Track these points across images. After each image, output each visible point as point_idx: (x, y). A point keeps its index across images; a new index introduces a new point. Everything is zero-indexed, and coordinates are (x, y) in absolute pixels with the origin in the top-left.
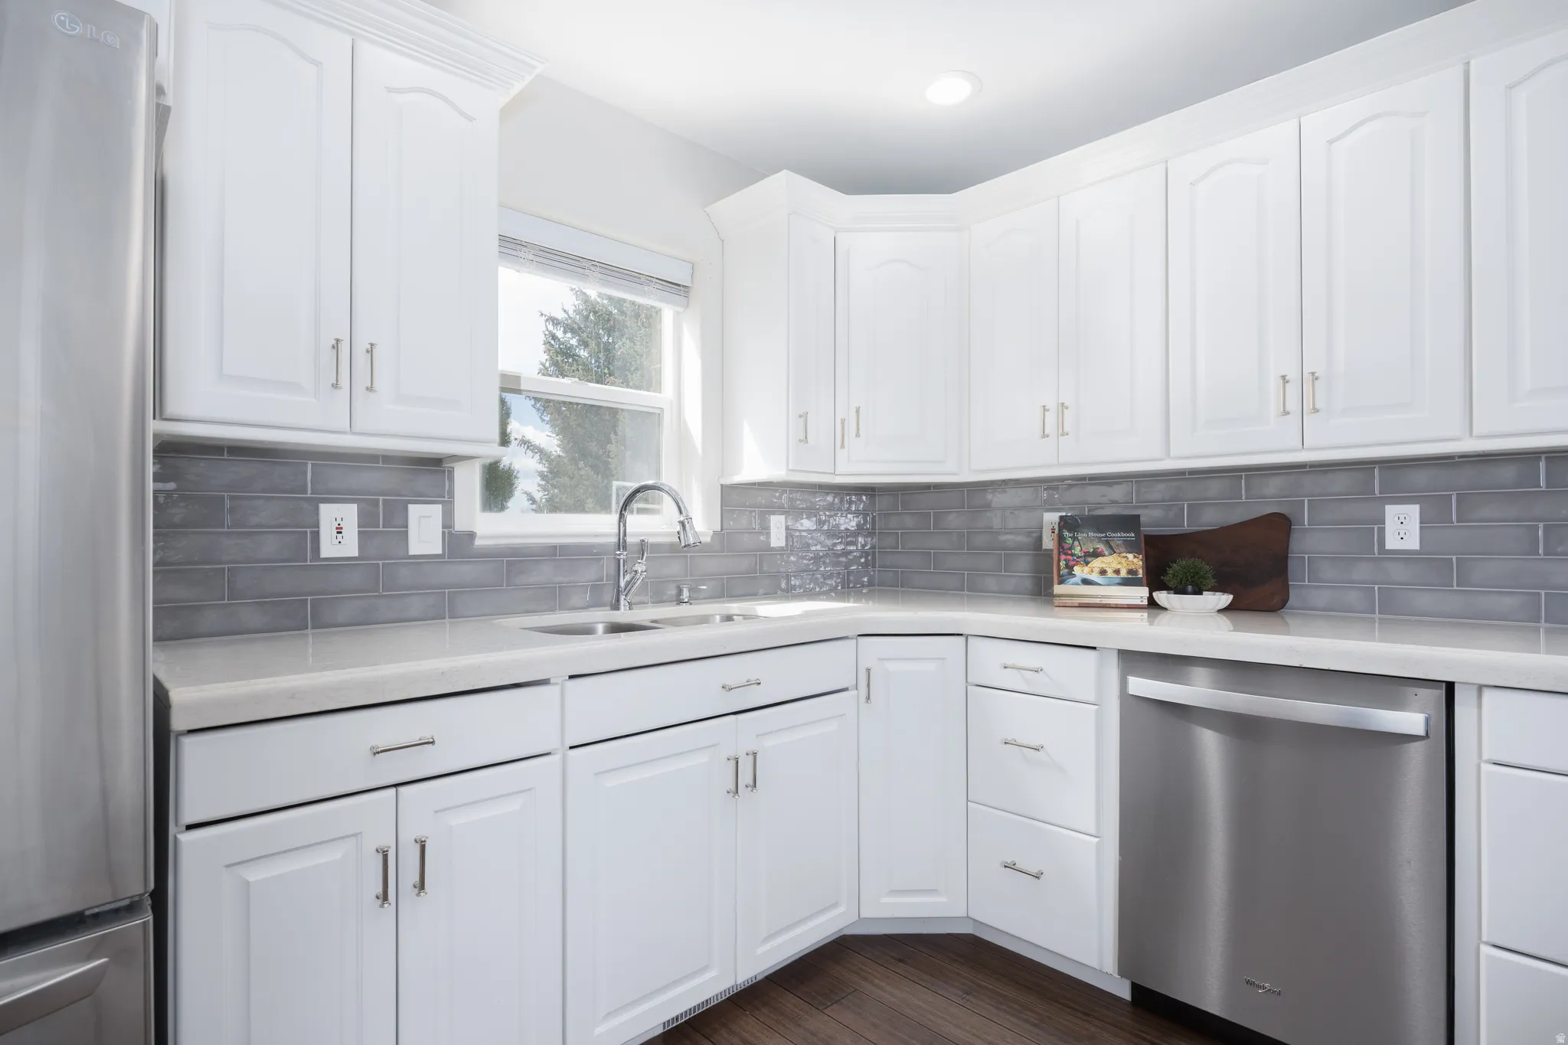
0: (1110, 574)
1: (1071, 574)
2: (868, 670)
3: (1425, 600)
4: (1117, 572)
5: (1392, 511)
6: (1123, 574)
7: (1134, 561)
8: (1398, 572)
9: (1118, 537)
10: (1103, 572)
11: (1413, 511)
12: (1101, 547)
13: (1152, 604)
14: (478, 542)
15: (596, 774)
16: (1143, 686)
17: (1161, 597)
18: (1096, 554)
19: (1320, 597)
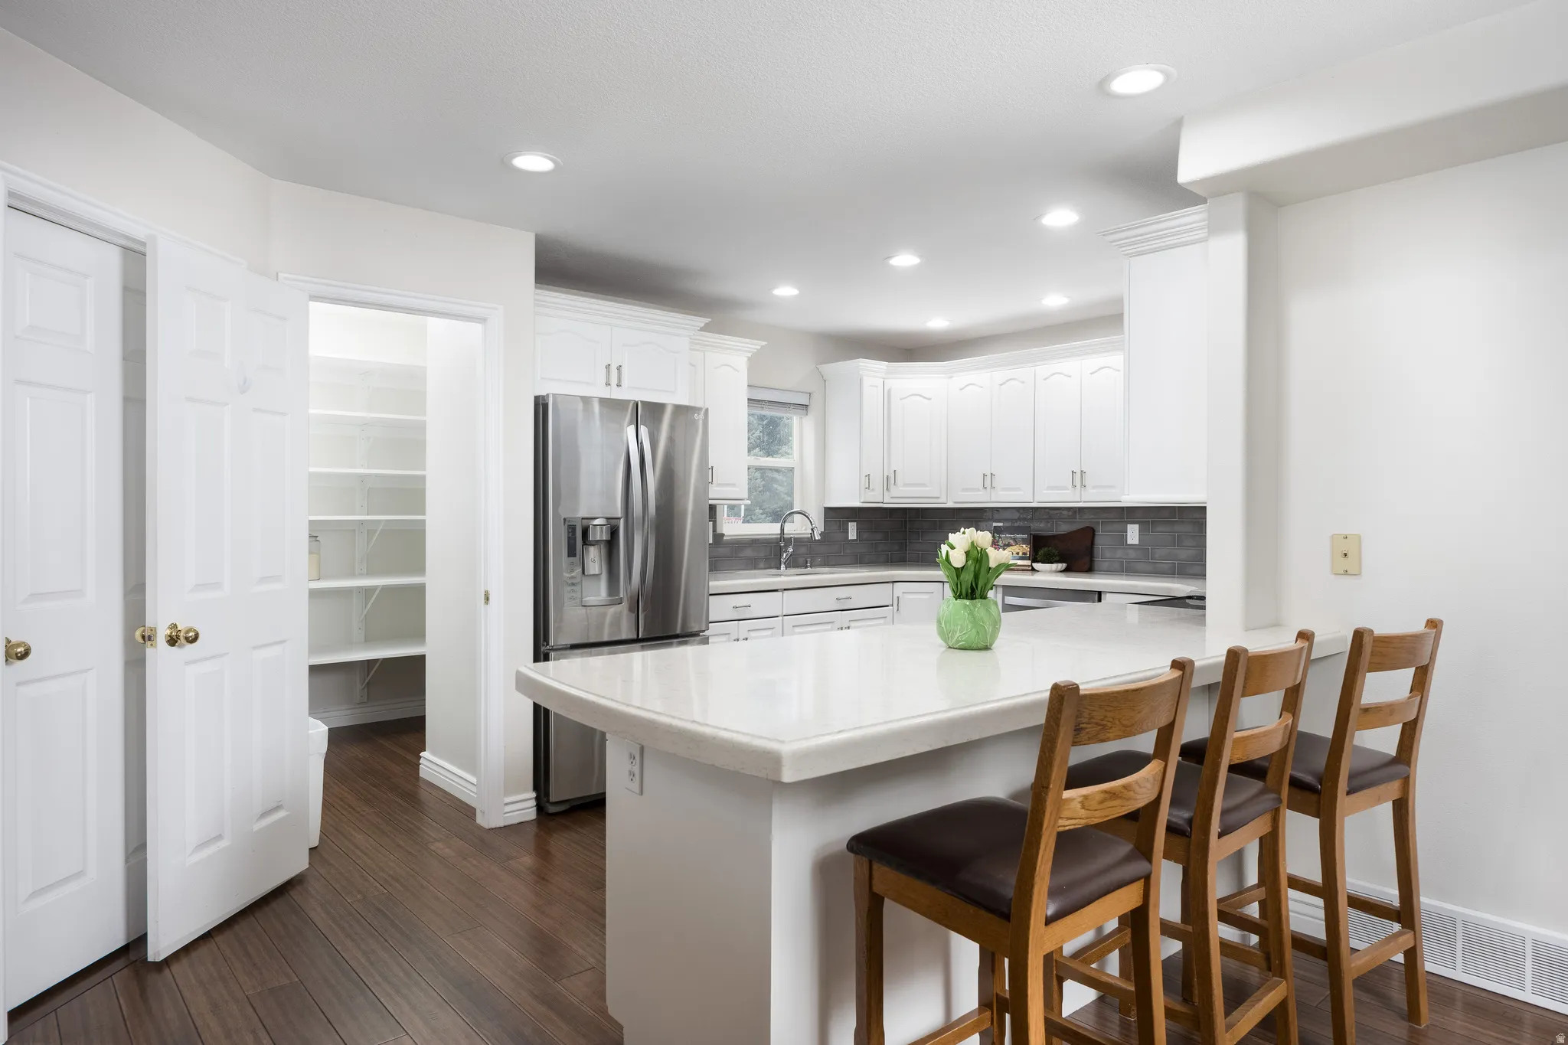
2: (898, 597)
3: (1140, 566)
4: (1018, 553)
5: (1130, 527)
6: (1021, 554)
7: (1026, 548)
8: (1132, 554)
9: (1020, 536)
10: (1013, 554)
11: (1136, 527)
12: (1011, 542)
13: (1032, 569)
14: (725, 538)
15: (793, 626)
17: (1036, 566)
18: (1009, 545)
19: (1105, 565)
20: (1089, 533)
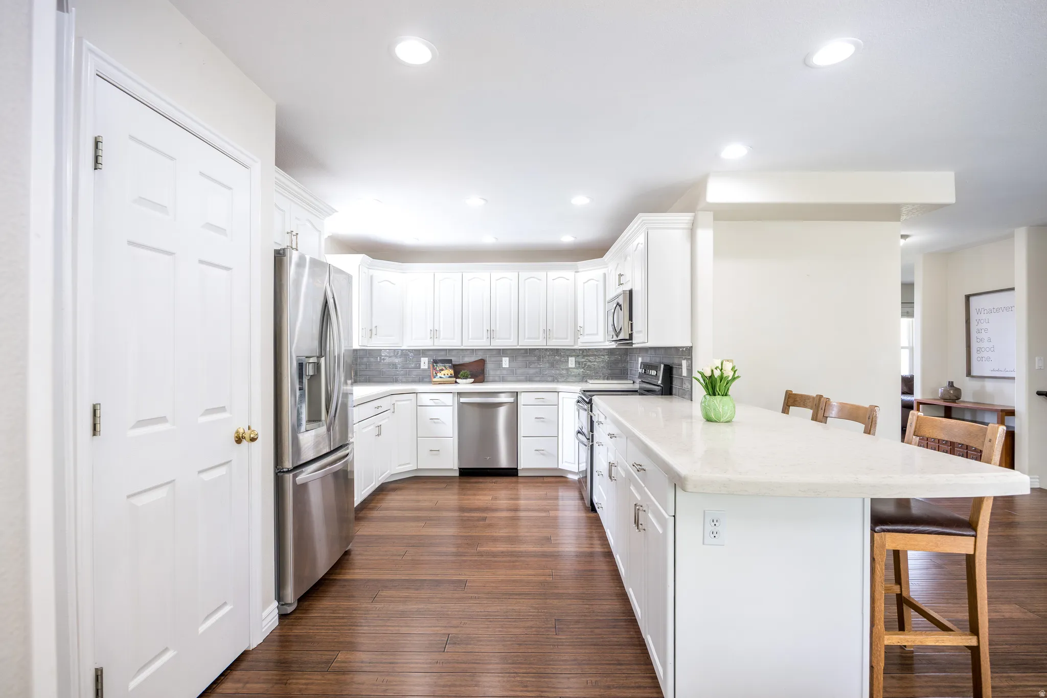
0: (446, 375)
1: (437, 375)
2: (394, 404)
3: (509, 378)
4: (448, 374)
5: (504, 359)
6: (449, 375)
7: (452, 372)
8: (505, 372)
9: (447, 365)
10: (444, 375)
11: (507, 359)
12: (444, 368)
13: (456, 382)
16: (462, 400)
17: (458, 380)
18: (442, 370)
19: (491, 378)
20: (482, 362)
